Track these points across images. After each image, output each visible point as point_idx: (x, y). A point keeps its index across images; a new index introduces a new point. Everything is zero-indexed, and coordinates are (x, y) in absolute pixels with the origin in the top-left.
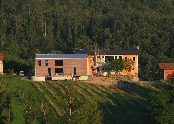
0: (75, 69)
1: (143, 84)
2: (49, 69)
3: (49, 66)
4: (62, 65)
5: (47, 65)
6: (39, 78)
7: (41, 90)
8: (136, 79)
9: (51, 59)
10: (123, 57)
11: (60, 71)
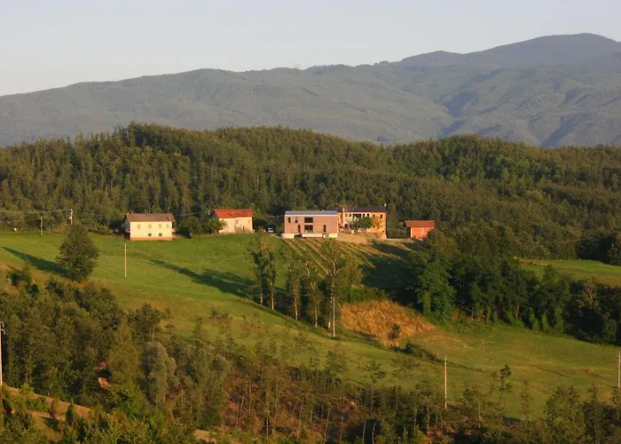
0: (325, 226)
1: (393, 242)
2: (299, 226)
3: (299, 223)
4: (312, 222)
5: (296, 221)
6: (289, 235)
7: (294, 247)
8: (384, 237)
9: (301, 216)
10: (371, 214)
11: (309, 228)
